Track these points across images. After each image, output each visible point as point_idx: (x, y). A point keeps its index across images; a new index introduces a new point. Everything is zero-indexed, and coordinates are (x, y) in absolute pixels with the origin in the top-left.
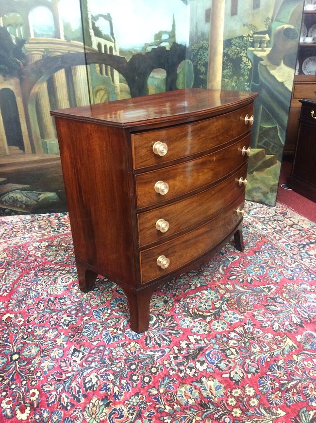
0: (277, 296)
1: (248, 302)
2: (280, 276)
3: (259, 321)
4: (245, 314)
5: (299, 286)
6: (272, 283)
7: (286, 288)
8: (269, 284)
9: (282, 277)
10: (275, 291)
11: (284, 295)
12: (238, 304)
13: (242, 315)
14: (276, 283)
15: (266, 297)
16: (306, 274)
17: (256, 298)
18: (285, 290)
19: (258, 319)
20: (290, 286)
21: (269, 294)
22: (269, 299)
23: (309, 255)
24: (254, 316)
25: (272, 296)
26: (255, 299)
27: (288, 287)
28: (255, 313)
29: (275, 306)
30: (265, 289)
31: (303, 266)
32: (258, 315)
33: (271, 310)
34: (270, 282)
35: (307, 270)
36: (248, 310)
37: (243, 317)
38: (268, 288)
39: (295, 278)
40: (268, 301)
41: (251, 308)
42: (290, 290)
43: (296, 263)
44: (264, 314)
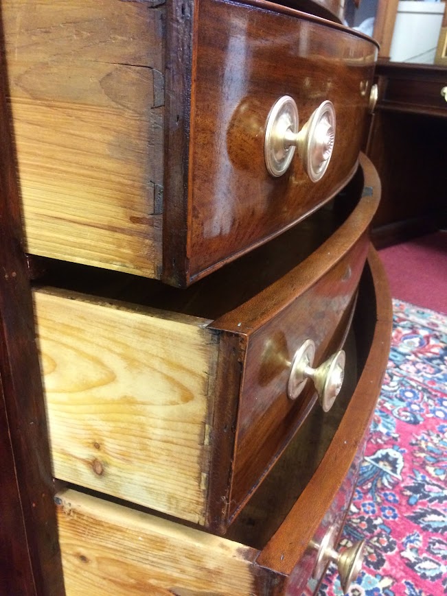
0: (419, 479)
1: (369, 521)
2: (387, 417)
3: (433, 579)
4: (386, 566)
5: (441, 435)
6: (386, 443)
7: (421, 450)
8: (379, 447)
9: (392, 420)
10: (407, 465)
11: (430, 469)
12: (349, 534)
13: (380, 571)
14: (392, 442)
15: (397, 489)
16: (430, 402)
17: (379, 500)
18: (423, 455)
19: (428, 573)
20: (426, 441)
21: (400, 477)
22: (408, 493)
23: (404, 355)
24: (410, 565)
25: (411, 483)
26: (379, 504)
27: (423, 445)
28: (409, 555)
29: (435, 512)
30: (381, 465)
31: (413, 384)
32: (419, 561)
33: (436, 530)
34: (379, 441)
35: (424, 390)
36: (385, 549)
37: (387, 582)
38: (386, 458)
39: (419, 418)
40: (412, 501)
41: (388, 538)
42: (431, 451)
43: (395, 378)
44: (429, 550)
